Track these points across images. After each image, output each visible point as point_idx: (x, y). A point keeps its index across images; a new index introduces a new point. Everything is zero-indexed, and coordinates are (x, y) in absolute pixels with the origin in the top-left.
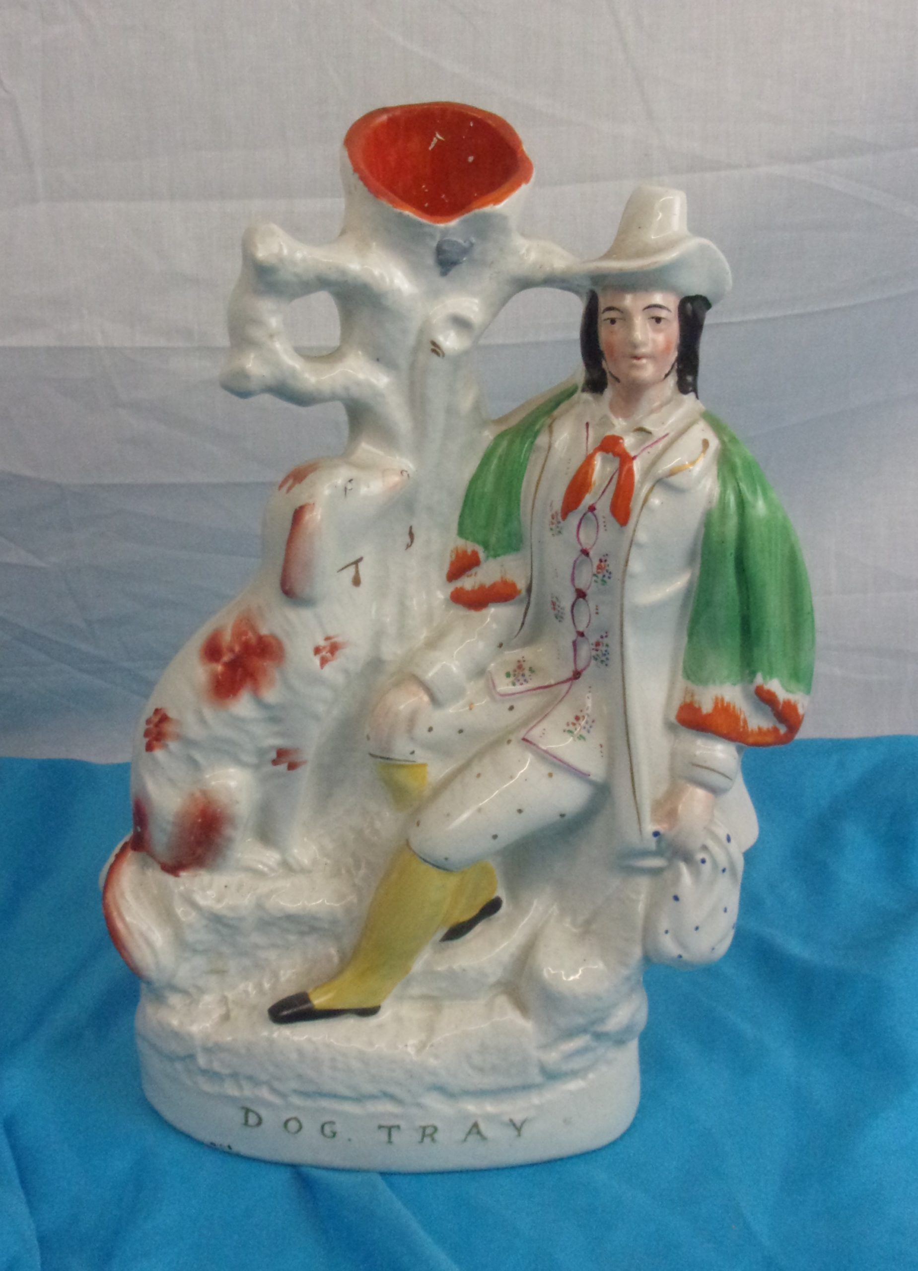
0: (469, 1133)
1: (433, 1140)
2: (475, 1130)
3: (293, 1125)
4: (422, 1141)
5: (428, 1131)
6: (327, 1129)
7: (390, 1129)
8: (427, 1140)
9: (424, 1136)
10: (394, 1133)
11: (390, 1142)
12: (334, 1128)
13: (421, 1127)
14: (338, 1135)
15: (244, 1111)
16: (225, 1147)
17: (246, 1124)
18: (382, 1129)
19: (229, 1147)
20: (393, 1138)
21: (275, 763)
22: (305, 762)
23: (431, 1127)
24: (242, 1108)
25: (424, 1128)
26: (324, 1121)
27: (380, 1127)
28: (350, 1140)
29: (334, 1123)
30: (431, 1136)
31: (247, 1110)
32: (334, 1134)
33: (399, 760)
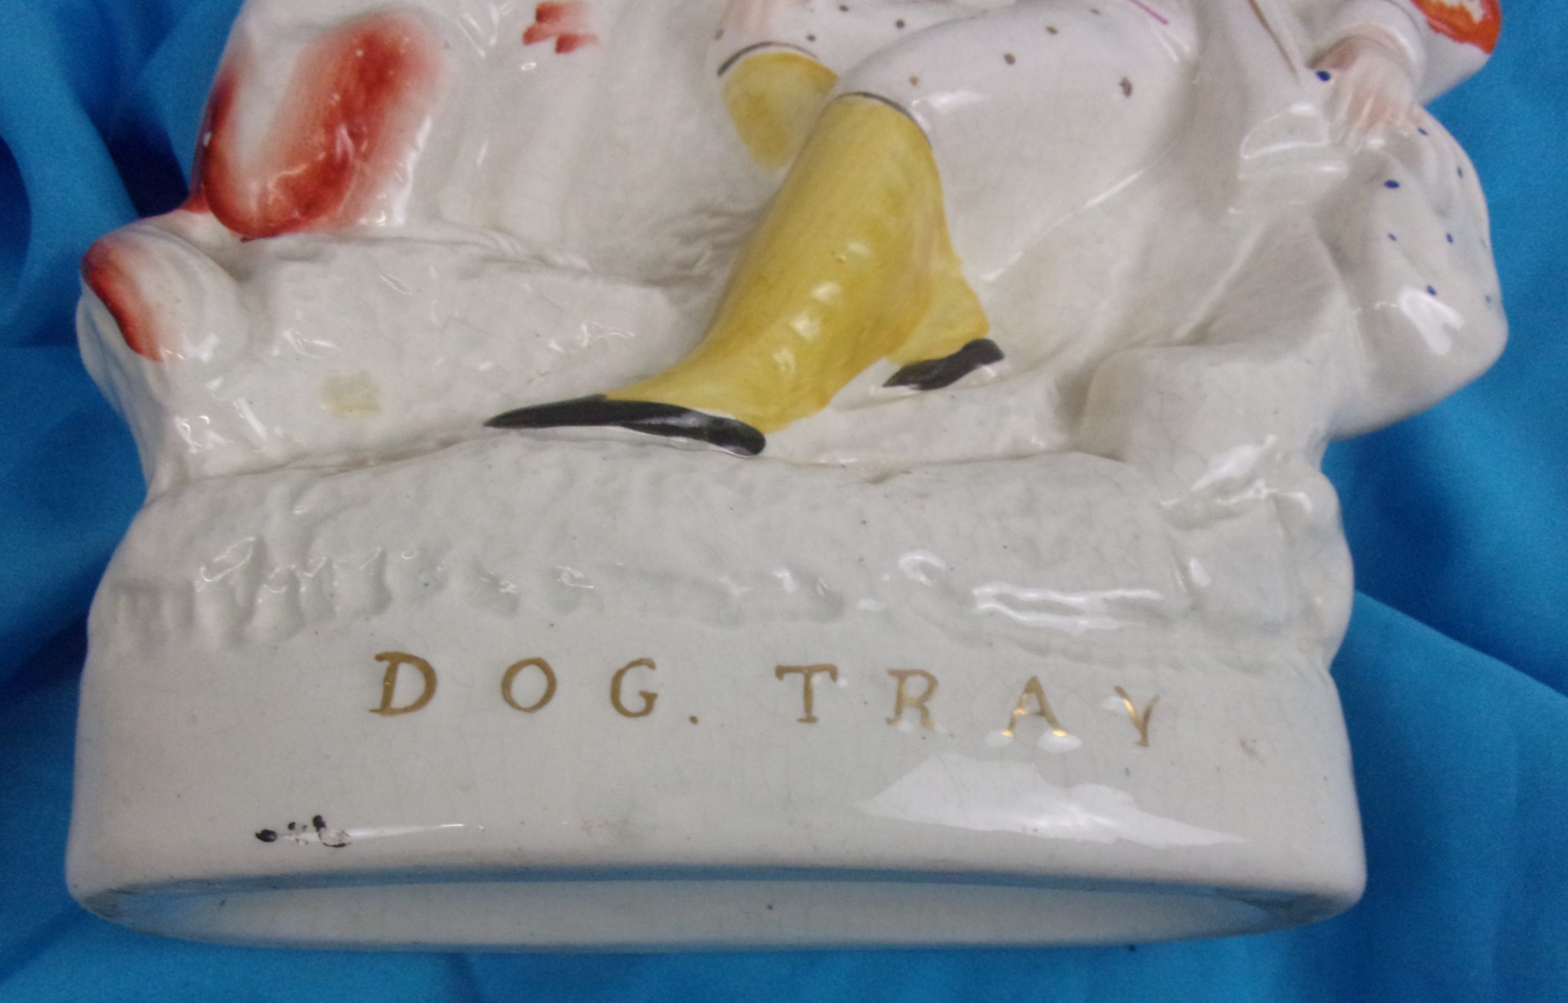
0: (1018, 709)
1: (925, 714)
2: (1032, 702)
3: (528, 685)
4: (896, 718)
5: (915, 687)
6: (631, 699)
7: (808, 672)
8: (909, 717)
9: (900, 702)
10: (817, 679)
11: (809, 718)
12: (652, 681)
13: (892, 673)
14: (659, 705)
15: (386, 664)
16: (305, 827)
17: (385, 707)
18: (788, 677)
19: (318, 823)
20: (817, 710)
21: (530, 37)
22: (593, 39)
23: (924, 674)
24: (380, 658)
25: (901, 676)
26: (622, 664)
27: (781, 672)
28: (694, 720)
29: (651, 665)
30: (922, 706)
31: (393, 660)
32: (650, 699)
33: (786, 45)
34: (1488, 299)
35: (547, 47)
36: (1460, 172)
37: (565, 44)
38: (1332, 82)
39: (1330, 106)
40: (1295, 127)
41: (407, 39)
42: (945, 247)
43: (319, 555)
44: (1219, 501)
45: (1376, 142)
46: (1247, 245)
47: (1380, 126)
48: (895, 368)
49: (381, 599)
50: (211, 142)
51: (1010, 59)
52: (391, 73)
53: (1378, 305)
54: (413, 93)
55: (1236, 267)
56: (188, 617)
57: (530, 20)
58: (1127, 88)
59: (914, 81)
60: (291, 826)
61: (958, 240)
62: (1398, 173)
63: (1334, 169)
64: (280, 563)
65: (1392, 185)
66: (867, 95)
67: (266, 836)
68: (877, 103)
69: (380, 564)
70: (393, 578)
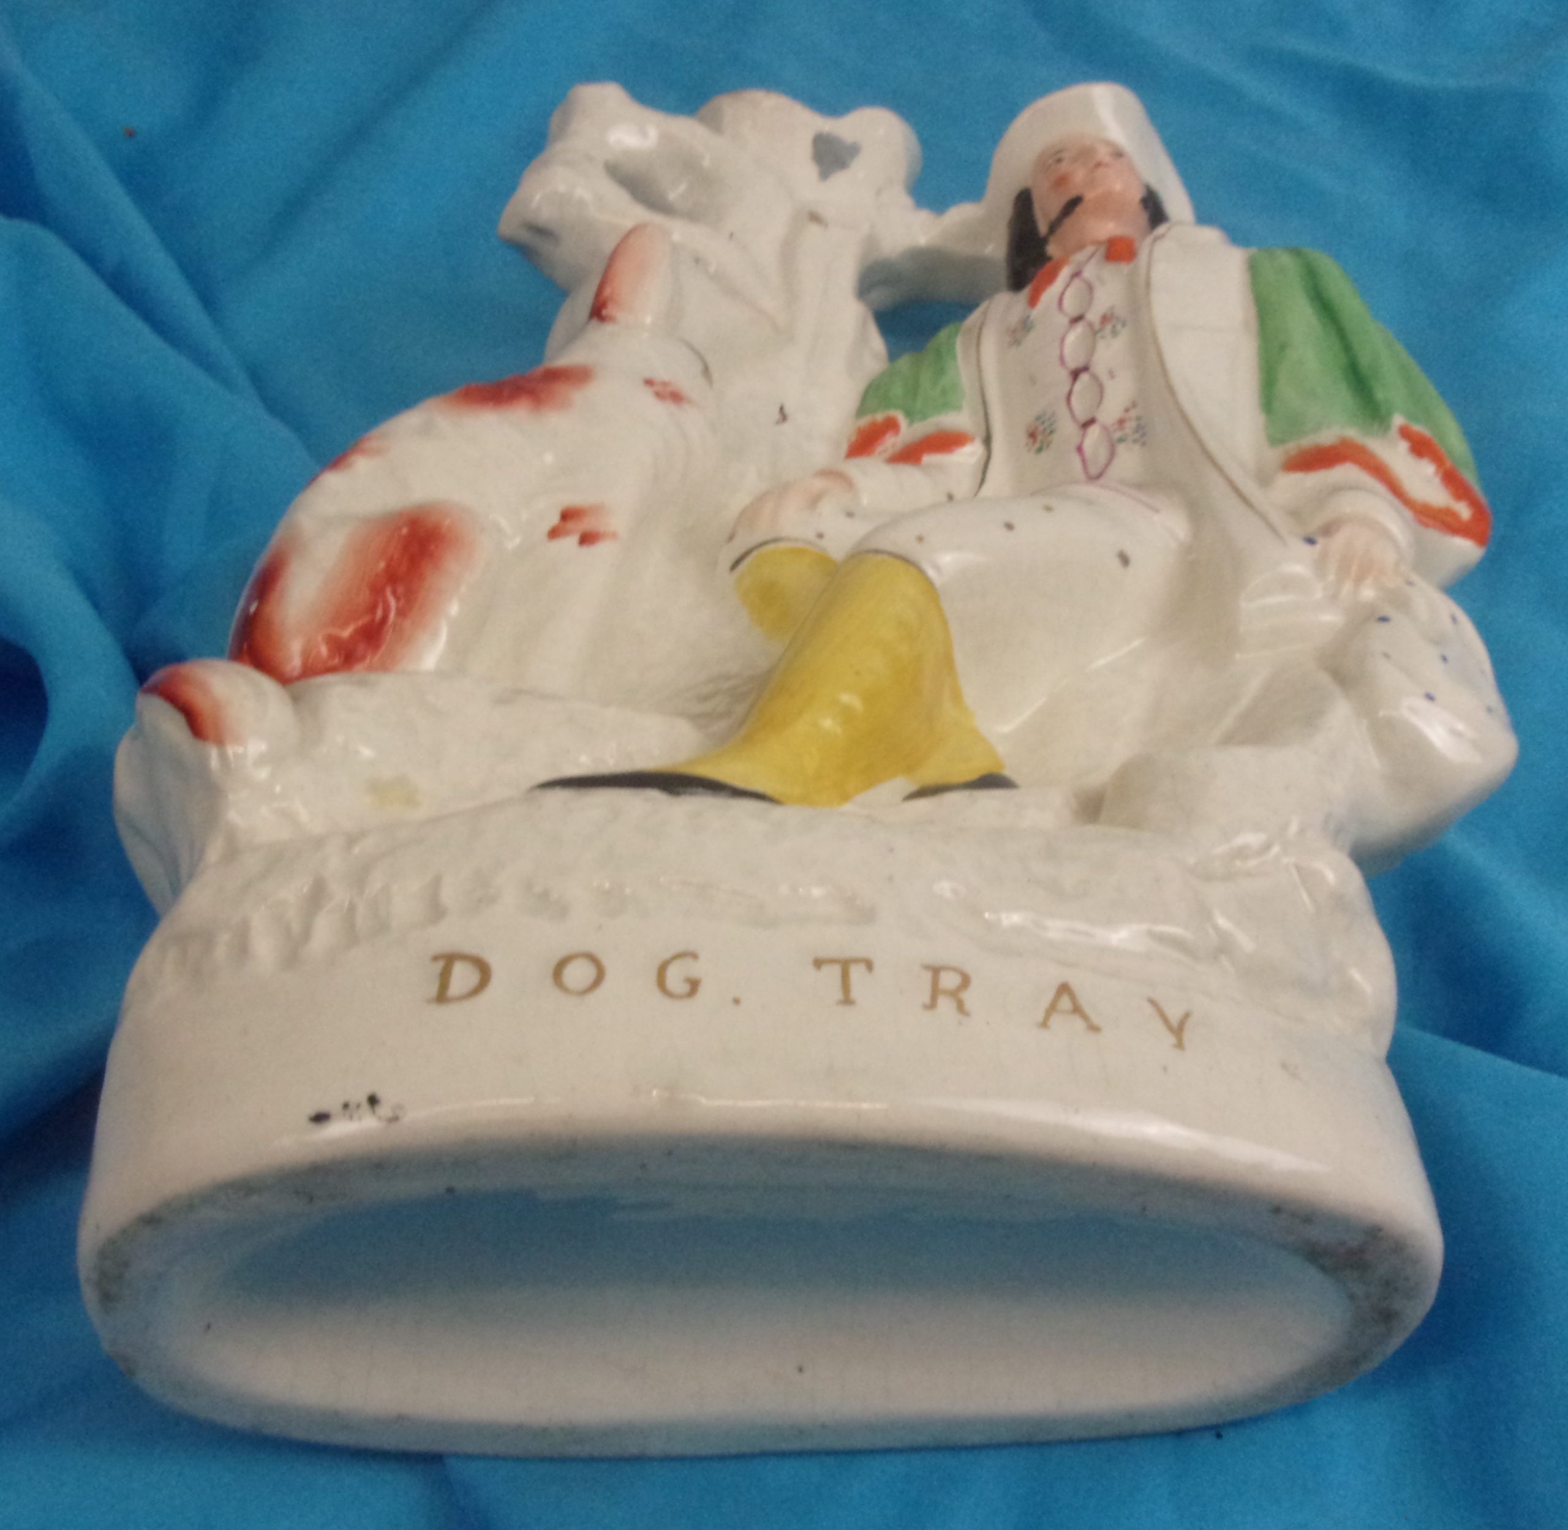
0: (1052, 1008)
1: (961, 1007)
2: (1065, 1003)
3: (578, 974)
4: (932, 1005)
5: (949, 981)
6: (675, 978)
7: (845, 965)
8: (945, 1005)
9: (936, 992)
10: (857, 973)
11: (847, 1000)
12: (695, 969)
13: (927, 967)
14: (703, 990)
15: (440, 965)
16: (358, 1106)
17: (442, 997)
18: (826, 969)
19: (373, 1101)
20: (855, 993)
21: (554, 533)
22: (614, 536)
23: (955, 970)
24: (436, 958)
25: (936, 971)
26: (667, 955)
27: (818, 963)
28: (737, 1001)
29: (694, 956)
30: (955, 994)
31: (448, 960)
32: (694, 985)
33: (796, 540)
34: (1489, 710)
35: (570, 542)
36: (1454, 619)
37: (587, 539)
38: (1318, 547)
39: (1320, 567)
40: (1287, 584)
41: (447, 522)
42: (957, 696)
43: (375, 884)
44: (1238, 863)
45: (1368, 593)
46: (1253, 687)
47: (1369, 581)
48: (913, 787)
49: (436, 911)
50: (258, 609)
51: (1009, 527)
52: (432, 547)
53: (1381, 713)
54: (451, 564)
55: (1245, 702)
56: (242, 948)
57: (554, 519)
58: (1124, 560)
59: (920, 539)
60: (346, 1106)
61: (970, 692)
62: (1387, 611)
63: (1331, 619)
64: (339, 893)
65: (1384, 619)
66: (877, 552)
67: (320, 1118)
68: (885, 557)
69: (436, 883)
70: (448, 895)
